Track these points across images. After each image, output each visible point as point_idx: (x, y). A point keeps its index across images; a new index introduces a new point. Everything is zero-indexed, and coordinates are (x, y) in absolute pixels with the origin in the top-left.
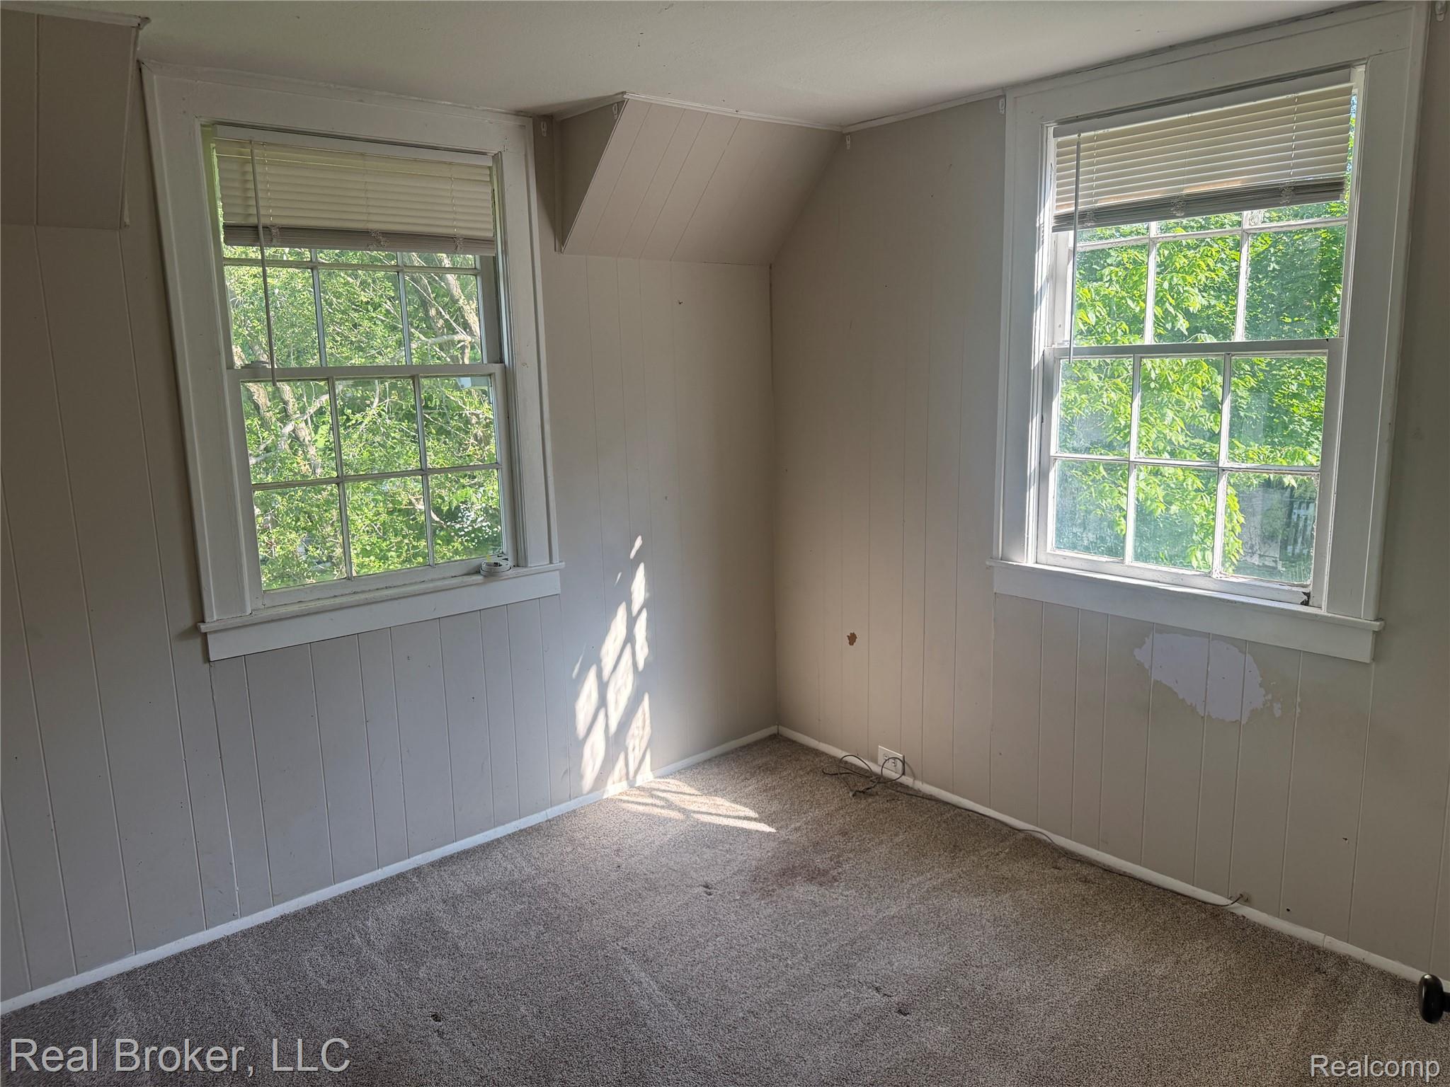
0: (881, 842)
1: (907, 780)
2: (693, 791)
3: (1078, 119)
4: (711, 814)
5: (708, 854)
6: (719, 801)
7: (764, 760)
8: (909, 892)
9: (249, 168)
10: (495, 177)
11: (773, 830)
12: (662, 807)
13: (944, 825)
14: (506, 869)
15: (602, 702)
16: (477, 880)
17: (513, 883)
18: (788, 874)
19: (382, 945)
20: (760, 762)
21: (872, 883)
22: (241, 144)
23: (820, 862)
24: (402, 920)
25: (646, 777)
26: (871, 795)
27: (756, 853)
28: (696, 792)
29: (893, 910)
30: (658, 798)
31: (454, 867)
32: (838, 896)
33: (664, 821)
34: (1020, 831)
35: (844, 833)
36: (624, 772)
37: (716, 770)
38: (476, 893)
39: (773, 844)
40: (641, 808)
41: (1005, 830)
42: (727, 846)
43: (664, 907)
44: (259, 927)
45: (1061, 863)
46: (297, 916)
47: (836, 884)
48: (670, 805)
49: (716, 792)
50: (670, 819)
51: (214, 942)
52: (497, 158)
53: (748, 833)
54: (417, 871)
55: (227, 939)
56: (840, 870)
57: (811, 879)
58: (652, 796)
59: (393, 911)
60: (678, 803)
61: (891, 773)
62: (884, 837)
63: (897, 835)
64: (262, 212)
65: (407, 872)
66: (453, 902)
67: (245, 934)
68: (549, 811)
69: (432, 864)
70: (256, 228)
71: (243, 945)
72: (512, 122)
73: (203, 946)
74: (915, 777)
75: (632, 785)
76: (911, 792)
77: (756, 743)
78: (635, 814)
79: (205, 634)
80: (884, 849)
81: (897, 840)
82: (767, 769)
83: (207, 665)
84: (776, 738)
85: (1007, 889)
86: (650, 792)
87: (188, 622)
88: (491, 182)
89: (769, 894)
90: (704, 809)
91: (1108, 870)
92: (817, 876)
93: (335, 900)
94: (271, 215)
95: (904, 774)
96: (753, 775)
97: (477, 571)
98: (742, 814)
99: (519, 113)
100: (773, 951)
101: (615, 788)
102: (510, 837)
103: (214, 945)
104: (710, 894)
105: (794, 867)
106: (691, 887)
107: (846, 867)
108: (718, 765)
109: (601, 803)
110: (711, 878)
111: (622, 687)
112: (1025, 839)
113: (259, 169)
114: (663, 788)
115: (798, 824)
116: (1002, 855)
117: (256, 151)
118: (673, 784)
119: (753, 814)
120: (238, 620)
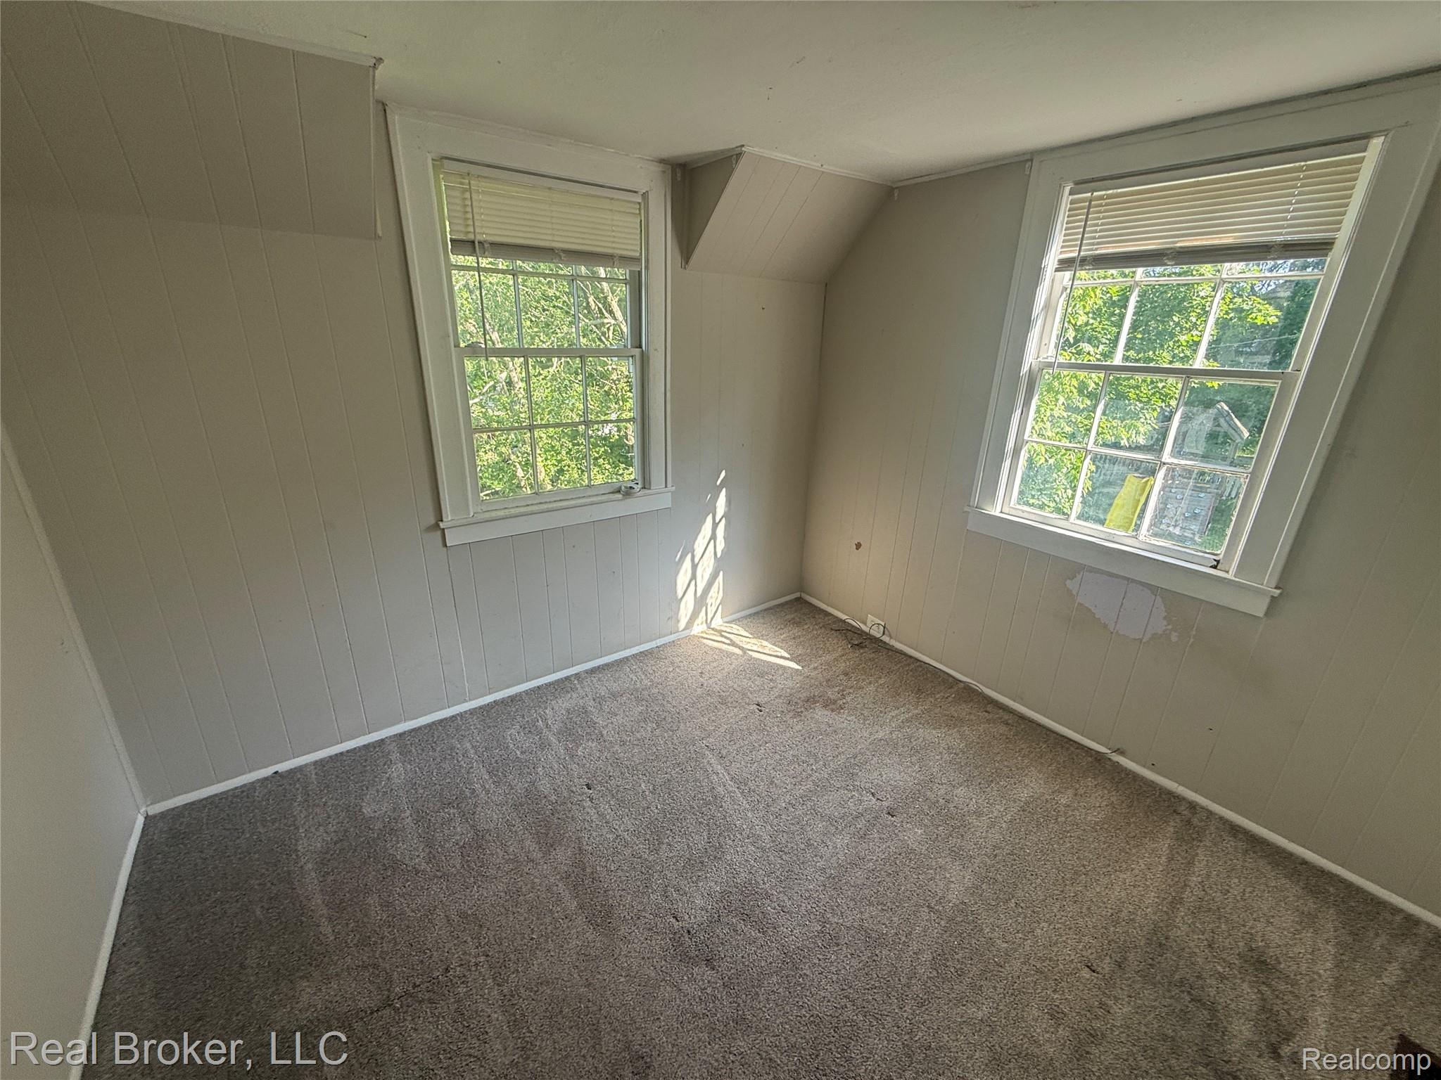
0: (870, 683)
1: (886, 639)
2: (748, 635)
3: (1093, 180)
4: (759, 652)
5: (759, 681)
6: (765, 643)
7: (792, 616)
8: (890, 722)
9: (467, 195)
10: (642, 211)
11: (800, 668)
12: (729, 644)
13: (911, 673)
14: (632, 679)
15: (694, 577)
16: (615, 687)
17: (636, 690)
18: (810, 701)
19: (555, 728)
20: (789, 617)
21: (866, 713)
22: (462, 176)
23: (831, 694)
24: (568, 711)
25: (718, 622)
26: (862, 647)
27: (789, 683)
28: (750, 636)
29: (880, 735)
30: (726, 637)
31: (601, 675)
32: (843, 721)
33: (730, 655)
34: (960, 681)
35: (846, 674)
36: (705, 618)
37: (762, 621)
38: (614, 696)
39: (800, 678)
40: (716, 644)
41: (951, 680)
42: (771, 677)
43: (731, 717)
44: (480, 708)
45: (989, 708)
46: (503, 702)
47: (842, 711)
48: (733, 644)
49: (762, 637)
50: (734, 654)
51: (453, 716)
52: (645, 196)
53: (784, 668)
54: (577, 675)
55: (461, 715)
56: (844, 701)
57: (825, 706)
58: (722, 636)
59: (563, 704)
60: (738, 643)
61: (876, 633)
62: (872, 679)
63: (880, 678)
64: (477, 230)
65: (572, 675)
66: (599, 700)
67: (472, 712)
68: (658, 641)
69: (586, 672)
70: (473, 242)
71: (470, 720)
72: (656, 169)
73: (446, 719)
74: (891, 637)
75: (709, 628)
76: (887, 647)
77: (786, 603)
78: (712, 648)
79: (443, 529)
80: (872, 688)
81: (881, 681)
82: (797, 623)
83: (445, 549)
84: (799, 599)
85: (955, 725)
86: (720, 632)
87: (432, 521)
88: (640, 214)
89: (799, 714)
90: (755, 648)
91: (1022, 717)
92: (828, 704)
93: (526, 692)
94: (485, 233)
95: (884, 634)
96: (785, 626)
97: (619, 491)
98: (779, 654)
99: (662, 161)
100: (803, 758)
101: (698, 629)
102: (634, 656)
103: (453, 718)
104: (761, 711)
105: (814, 696)
106: (749, 704)
107: (848, 699)
108: (763, 617)
109: (689, 638)
110: (762, 700)
111: (707, 567)
112: (965, 688)
113: (475, 196)
114: (728, 630)
115: (816, 665)
116: (950, 699)
117: (472, 182)
118: (736, 628)
119: (787, 655)
120: (465, 520)
